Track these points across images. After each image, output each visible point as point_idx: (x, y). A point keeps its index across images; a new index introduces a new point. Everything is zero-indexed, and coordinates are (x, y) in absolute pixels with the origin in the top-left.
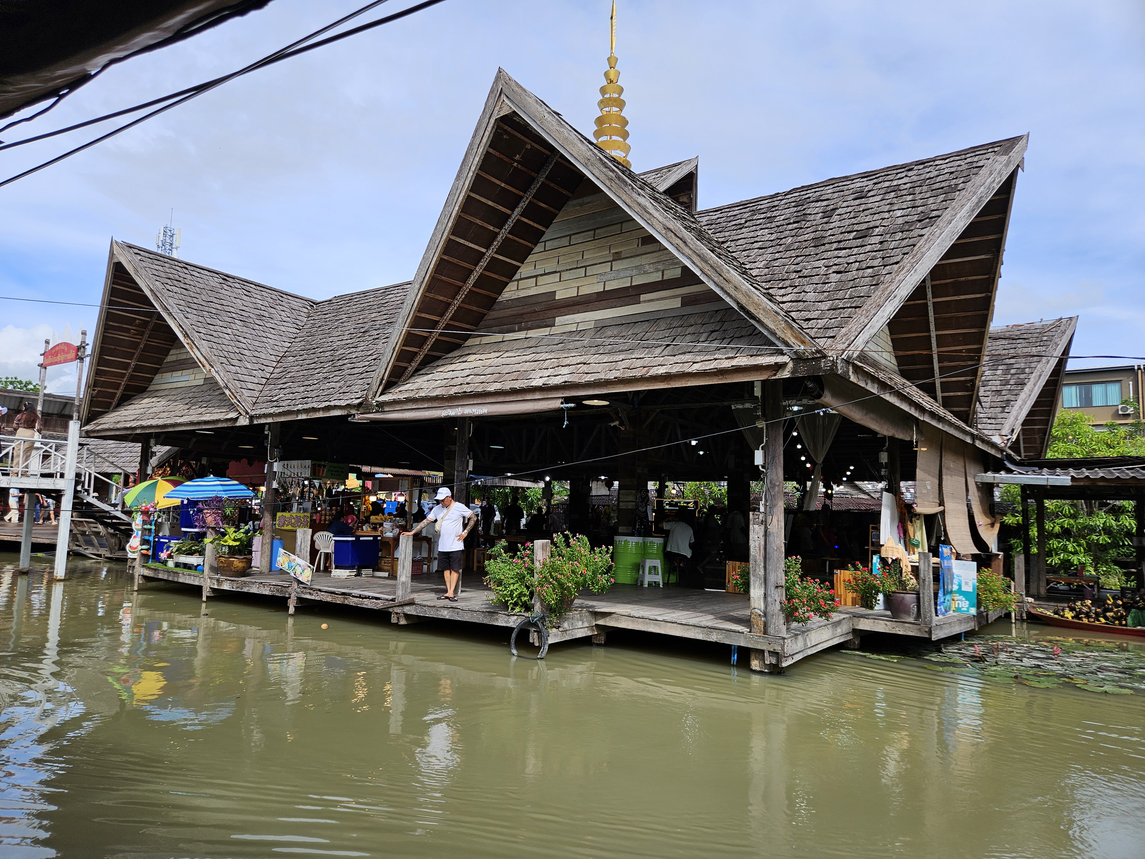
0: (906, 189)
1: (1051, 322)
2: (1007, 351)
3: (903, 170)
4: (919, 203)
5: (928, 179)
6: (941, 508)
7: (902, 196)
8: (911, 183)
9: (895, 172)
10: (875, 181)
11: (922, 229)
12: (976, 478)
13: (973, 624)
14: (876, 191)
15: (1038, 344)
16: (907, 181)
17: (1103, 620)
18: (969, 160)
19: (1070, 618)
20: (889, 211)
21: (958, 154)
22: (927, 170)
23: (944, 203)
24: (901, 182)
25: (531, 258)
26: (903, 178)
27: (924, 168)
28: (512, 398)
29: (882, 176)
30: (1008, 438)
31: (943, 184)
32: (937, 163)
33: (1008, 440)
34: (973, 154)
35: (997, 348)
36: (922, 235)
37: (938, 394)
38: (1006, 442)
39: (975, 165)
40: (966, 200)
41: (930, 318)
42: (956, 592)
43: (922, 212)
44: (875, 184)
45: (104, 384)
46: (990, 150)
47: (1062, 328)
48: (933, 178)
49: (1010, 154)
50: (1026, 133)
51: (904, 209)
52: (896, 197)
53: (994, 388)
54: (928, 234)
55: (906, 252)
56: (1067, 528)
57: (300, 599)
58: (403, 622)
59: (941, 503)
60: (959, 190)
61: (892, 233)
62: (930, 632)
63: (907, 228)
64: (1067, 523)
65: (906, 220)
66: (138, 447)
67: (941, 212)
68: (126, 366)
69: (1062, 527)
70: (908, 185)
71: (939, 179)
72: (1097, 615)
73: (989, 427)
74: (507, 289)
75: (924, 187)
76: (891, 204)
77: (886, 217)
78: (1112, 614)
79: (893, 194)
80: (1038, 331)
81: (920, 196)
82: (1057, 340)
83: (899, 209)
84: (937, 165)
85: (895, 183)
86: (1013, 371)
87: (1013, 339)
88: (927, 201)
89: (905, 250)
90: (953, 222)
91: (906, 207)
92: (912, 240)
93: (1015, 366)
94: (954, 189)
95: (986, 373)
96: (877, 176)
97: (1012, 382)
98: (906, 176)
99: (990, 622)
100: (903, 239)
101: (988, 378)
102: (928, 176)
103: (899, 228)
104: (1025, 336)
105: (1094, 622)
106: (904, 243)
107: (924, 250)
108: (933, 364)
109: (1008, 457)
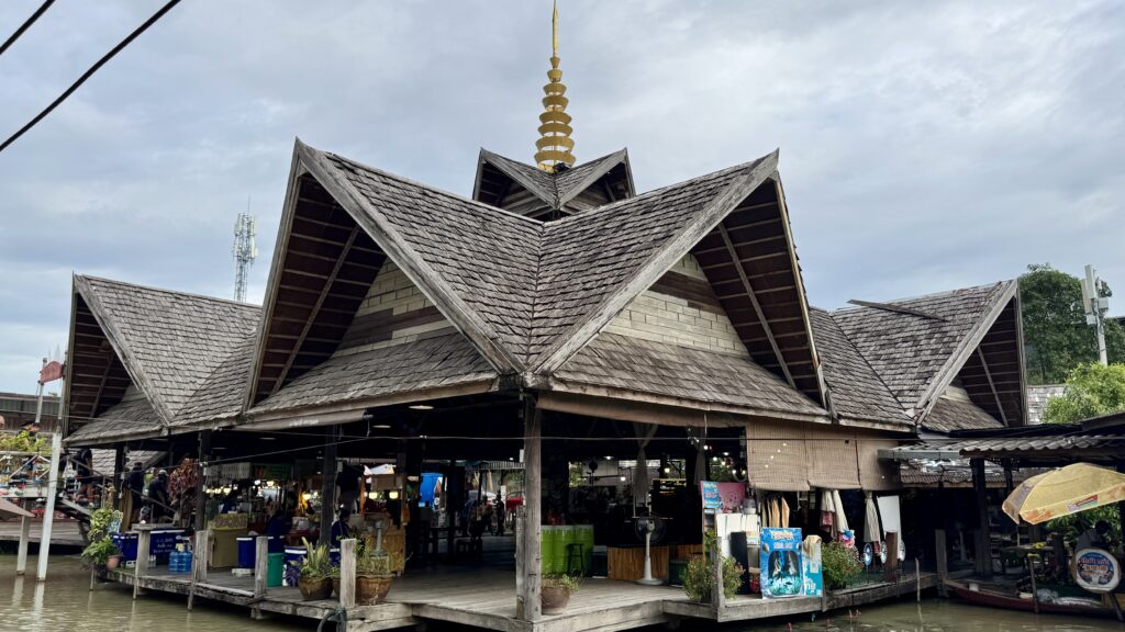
1: (993, 286)
13: (818, 605)
15: (975, 309)
25: (378, 279)
28: (333, 410)
30: (922, 411)
33: (922, 413)
37: (787, 377)
38: (919, 415)
41: (756, 309)
45: (81, 399)
47: (1000, 292)
53: (924, 358)
57: (195, 596)
58: (259, 617)
62: (715, 614)
66: (113, 453)
68: (98, 381)
73: (909, 399)
74: (362, 306)
80: (979, 295)
95: (922, 343)
97: (941, 351)
104: (967, 301)
108: (773, 350)
109: (925, 430)
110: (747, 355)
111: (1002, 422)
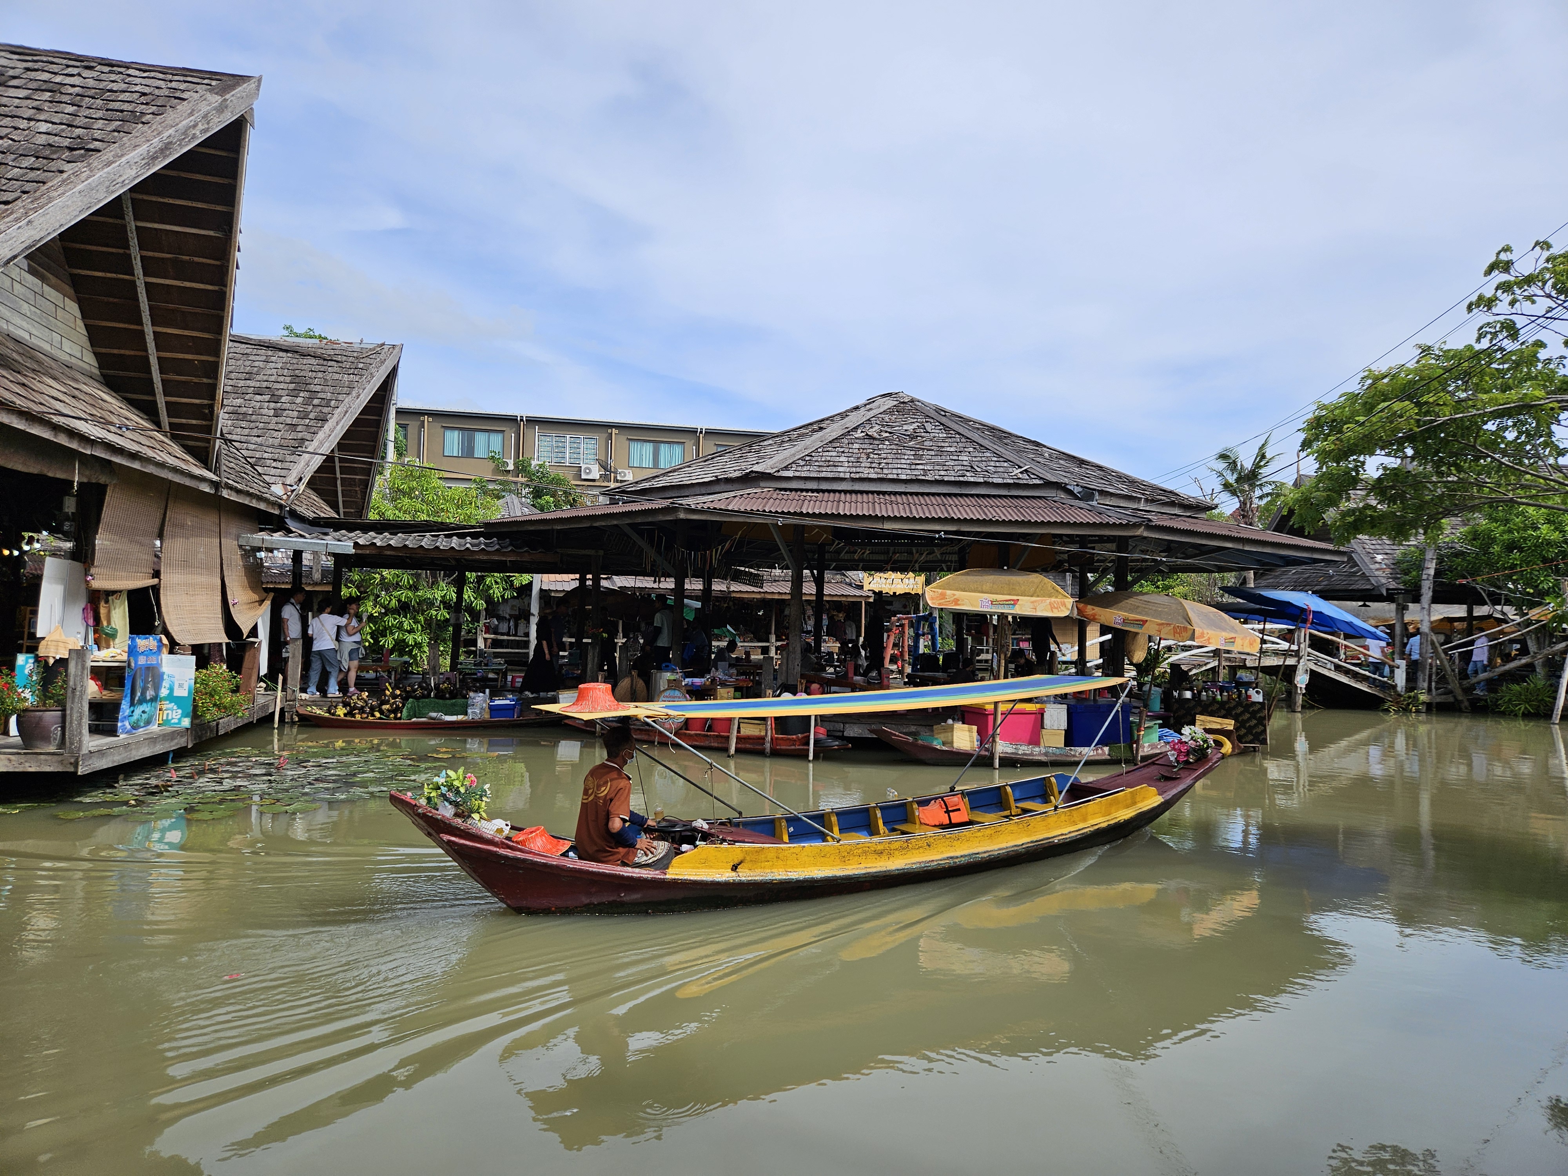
0: (71, 94)
1: (371, 347)
2: (314, 374)
3: (78, 64)
4: (78, 121)
5: (109, 91)
6: (156, 581)
7: (61, 102)
8: (82, 87)
9: (65, 62)
10: (30, 65)
11: (69, 162)
12: (240, 540)
13: (184, 739)
14: (24, 81)
15: (351, 371)
16: (77, 83)
17: (377, 714)
18: (174, 85)
19: (342, 716)
20: (29, 119)
21: (164, 70)
22: (113, 77)
23: (116, 134)
24: (69, 80)
26: (73, 75)
27: (110, 72)
29: (42, 61)
30: (293, 488)
31: (126, 107)
32: (131, 72)
33: (293, 491)
34: (182, 78)
35: (304, 367)
36: (62, 172)
37: (161, 419)
38: (289, 493)
39: (178, 94)
40: (144, 139)
41: (141, 305)
42: (165, 699)
43: (79, 137)
44: (28, 69)
46: (206, 81)
47: (383, 356)
48: (116, 92)
49: (227, 96)
50: (257, 75)
51: (56, 124)
52: (51, 102)
53: (289, 421)
54: (71, 172)
55: (27, 189)
56: (405, 602)
59: (157, 574)
60: (143, 123)
61: (21, 155)
62: (76, 765)
63: (47, 153)
64: (405, 595)
65: (51, 142)
67: (105, 145)
69: (399, 601)
70: (77, 90)
71: (122, 97)
72: (372, 709)
73: (273, 471)
75: (98, 101)
76: (38, 109)
77: (21, 127)
78: (388, 706)
79: (47, 95)
80: (355, 354)
81: (87, 112)
82: (373, 370)
83: (46, 121)
84: (129, 75)
85: (58, 79)
86: (316, 402)
87: (325, 360)
88: (93, 123)
89: (28, 187)
90: (114, 165)
91: (58, 122)
92: (46, 174)
93: (320, 395)
94: (137, 118)
95: (283, 399)
96: (35, 58)
97: (312, 416)
98: (79, 75)
99: (221, 732)
100: (32, 169)
101: (285, 406)
102: (111, 86)
103: (35, 150)
104: (339, 358)
105: (367, 718)
106: (32, 175)
107: (55, 194)
108: (151, 373)
109: (294, 514)
110: (96, 371)
111: (338, 513)
